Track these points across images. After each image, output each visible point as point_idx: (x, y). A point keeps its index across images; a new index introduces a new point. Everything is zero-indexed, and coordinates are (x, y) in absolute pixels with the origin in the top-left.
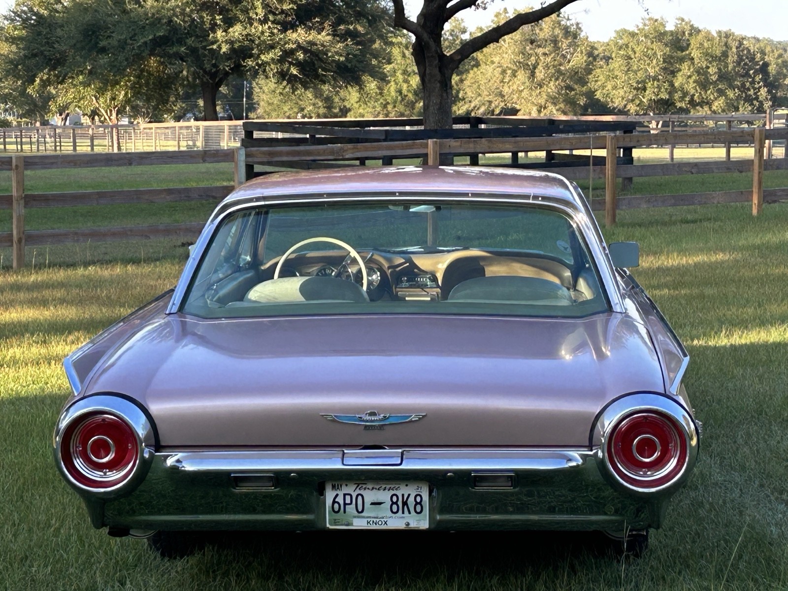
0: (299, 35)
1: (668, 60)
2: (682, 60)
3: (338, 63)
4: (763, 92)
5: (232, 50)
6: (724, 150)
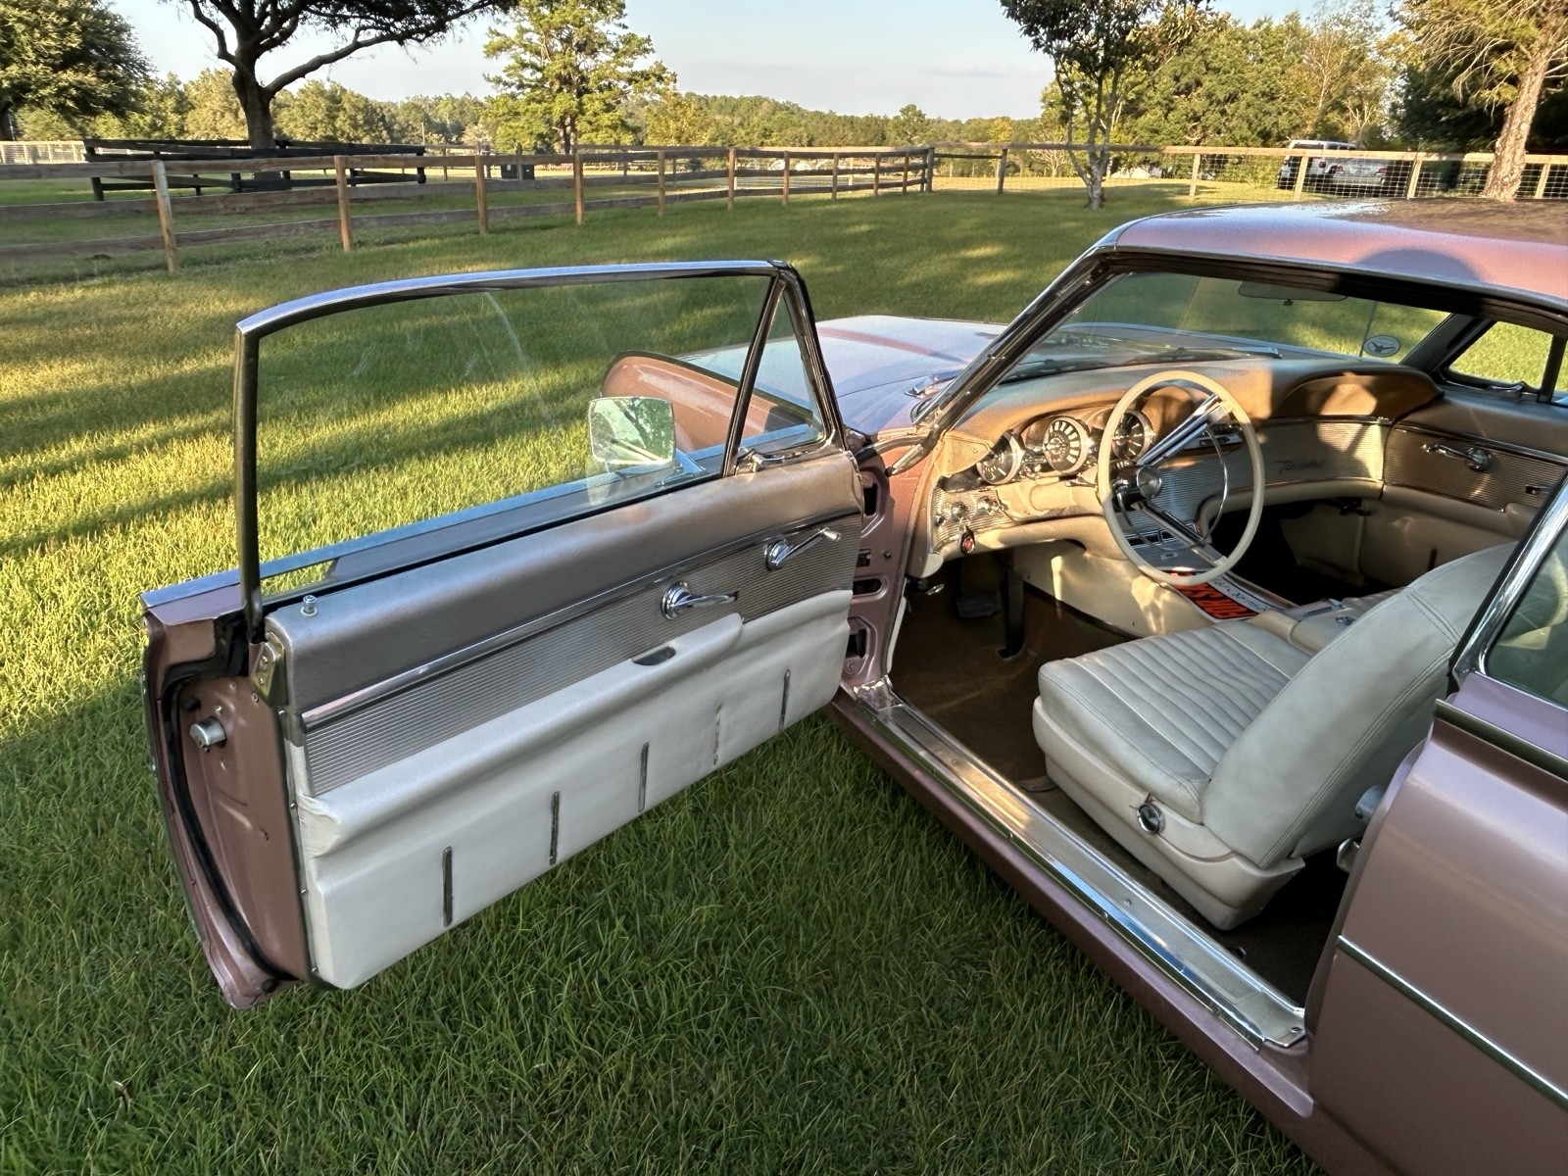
0: (69, 76)
1: (329, 109)
2: (338, 110)
3: (105, 98)
4: (385, 133)
5: (12, 85)
6: (442, 171)
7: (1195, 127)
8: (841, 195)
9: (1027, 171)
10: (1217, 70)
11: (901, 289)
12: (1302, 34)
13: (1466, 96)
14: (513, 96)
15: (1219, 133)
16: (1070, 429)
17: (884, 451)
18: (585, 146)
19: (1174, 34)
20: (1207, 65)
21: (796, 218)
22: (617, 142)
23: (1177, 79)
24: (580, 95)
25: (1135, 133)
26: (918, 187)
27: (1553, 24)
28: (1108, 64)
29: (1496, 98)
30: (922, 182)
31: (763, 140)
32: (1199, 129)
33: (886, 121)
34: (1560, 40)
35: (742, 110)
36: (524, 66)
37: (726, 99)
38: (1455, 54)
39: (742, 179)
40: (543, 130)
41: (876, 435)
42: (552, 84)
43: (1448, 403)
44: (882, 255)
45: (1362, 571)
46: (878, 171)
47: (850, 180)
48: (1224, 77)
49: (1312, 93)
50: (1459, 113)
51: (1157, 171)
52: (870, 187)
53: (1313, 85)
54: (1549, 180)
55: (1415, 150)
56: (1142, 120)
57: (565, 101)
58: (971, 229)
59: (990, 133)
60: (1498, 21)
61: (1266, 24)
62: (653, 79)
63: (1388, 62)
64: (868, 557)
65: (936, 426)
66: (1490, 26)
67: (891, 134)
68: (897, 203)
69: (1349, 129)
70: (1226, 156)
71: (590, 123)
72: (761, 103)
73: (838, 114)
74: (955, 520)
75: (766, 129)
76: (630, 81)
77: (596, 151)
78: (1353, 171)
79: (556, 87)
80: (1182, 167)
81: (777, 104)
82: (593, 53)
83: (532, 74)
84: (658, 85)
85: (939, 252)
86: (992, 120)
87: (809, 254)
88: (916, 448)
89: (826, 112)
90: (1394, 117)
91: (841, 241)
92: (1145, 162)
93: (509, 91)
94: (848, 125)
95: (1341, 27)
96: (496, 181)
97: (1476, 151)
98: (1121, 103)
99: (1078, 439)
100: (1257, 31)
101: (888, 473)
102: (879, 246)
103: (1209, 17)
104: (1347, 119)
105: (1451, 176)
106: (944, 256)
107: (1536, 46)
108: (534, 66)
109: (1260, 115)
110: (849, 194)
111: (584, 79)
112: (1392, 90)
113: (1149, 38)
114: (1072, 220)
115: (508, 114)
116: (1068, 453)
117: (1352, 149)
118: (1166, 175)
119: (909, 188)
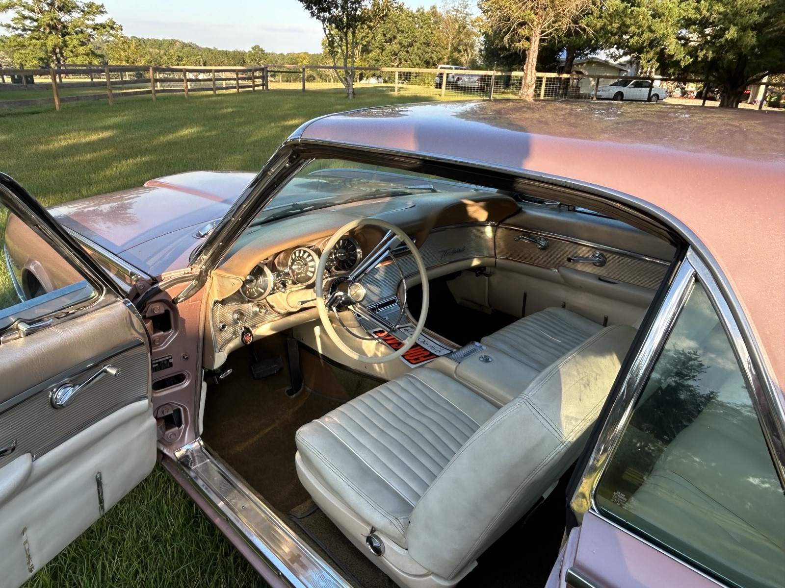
7: (395, 59)
8: (218, 92)
9: (319, 79)
10: (402, 32)
11: (248, 144)
12: (438, 15)
13: (510, 45)
14: (20, 35)
15: (407, 61)
16: (307, 254)
17: (167, 288)
18: (71, 65)
19: (379, 11)
20: (398, 29)
21: (192, 105)
22: (90, 63)
23: (385, 35)
24: (63, 36)
25: (368, 61)
26: (261, 88)
27: (541, 14)
28: (349, 26)
29: (522, 47)
30: (263, 85)
31: (178, 62)
32: (398, 59)
33: (245, 53)
34: (544, 21)
35: (165, 46)
36: (25, 18)
37: (155, 41)
38: (503, 26)
39: (163, 84)
40: (42, 55)
41: (160, 276)
42: (45, 29)
43: (524, 212)
44: (239, 125)
45: (490, 306)
46: (237, 79)
47: (224, 84)
48: (406, 35)
49: (445, 43)
50: (507, 53)
51: (381, 80)
52: (235, 88)
53: (445, 39)
54: (546, 84)
55: (491, 70)
56: (371, 55)
57: (53, 40)
58: (288, 110)
59: (299, 60)
60: (519, 12)
61: (421, 10)
62: (108, 28)
63: (476, 30)
64: (170, 361)
65: (204, 267)
66: (516, 14)
67: (248, 60)
68: (249, 97)
69: (463, 60)
70: (410, 73)
71: (72, 52)
72: (175, 43)
73: (219, 49)
74: (235, 322)
75: (179, 57)
76: (94, 29)
77: (78, 68)
78: (466, 80)
79: (48, 31)
80: (390, 78)
81: (184, 43)
82: (69, 12)
83: (31, 23)
84: (111, 31)
85: (270, 123)
86: (299, 54)
87: (196, 126)
88: (194, 283)
89: (212, 48)
90: (481, 55)
91: (215, 118)
92: (374, 75)
93: (17, 32)
94: (225, 55)
95: (455, 13)
96: (8, 85)
97: (516, 71)
98: (360, 47)
99: (313, 260)
100: (418, 13)
101: (175, 301)
102: (237, 120)
103: (395, 4)
104: (462, 56)
105: (507, 82)
106: (273, 125)
107: (535, 23)
108: (31, 18)
109: (424, 53)
110: (224, 92)
111: (65, 27)
112: (479, 42)
113: (368, 13)
114: (340, 104)
115: (18, 45)
116: (307, 270)
117: (465, 69)
118: (385, 82)
119: (256, 88)
